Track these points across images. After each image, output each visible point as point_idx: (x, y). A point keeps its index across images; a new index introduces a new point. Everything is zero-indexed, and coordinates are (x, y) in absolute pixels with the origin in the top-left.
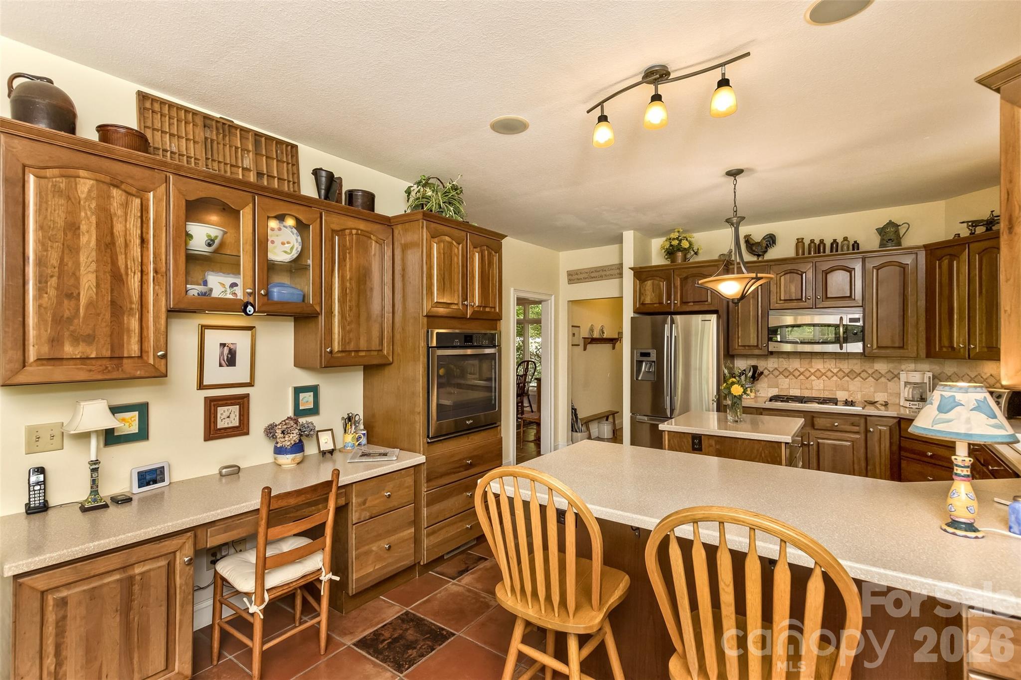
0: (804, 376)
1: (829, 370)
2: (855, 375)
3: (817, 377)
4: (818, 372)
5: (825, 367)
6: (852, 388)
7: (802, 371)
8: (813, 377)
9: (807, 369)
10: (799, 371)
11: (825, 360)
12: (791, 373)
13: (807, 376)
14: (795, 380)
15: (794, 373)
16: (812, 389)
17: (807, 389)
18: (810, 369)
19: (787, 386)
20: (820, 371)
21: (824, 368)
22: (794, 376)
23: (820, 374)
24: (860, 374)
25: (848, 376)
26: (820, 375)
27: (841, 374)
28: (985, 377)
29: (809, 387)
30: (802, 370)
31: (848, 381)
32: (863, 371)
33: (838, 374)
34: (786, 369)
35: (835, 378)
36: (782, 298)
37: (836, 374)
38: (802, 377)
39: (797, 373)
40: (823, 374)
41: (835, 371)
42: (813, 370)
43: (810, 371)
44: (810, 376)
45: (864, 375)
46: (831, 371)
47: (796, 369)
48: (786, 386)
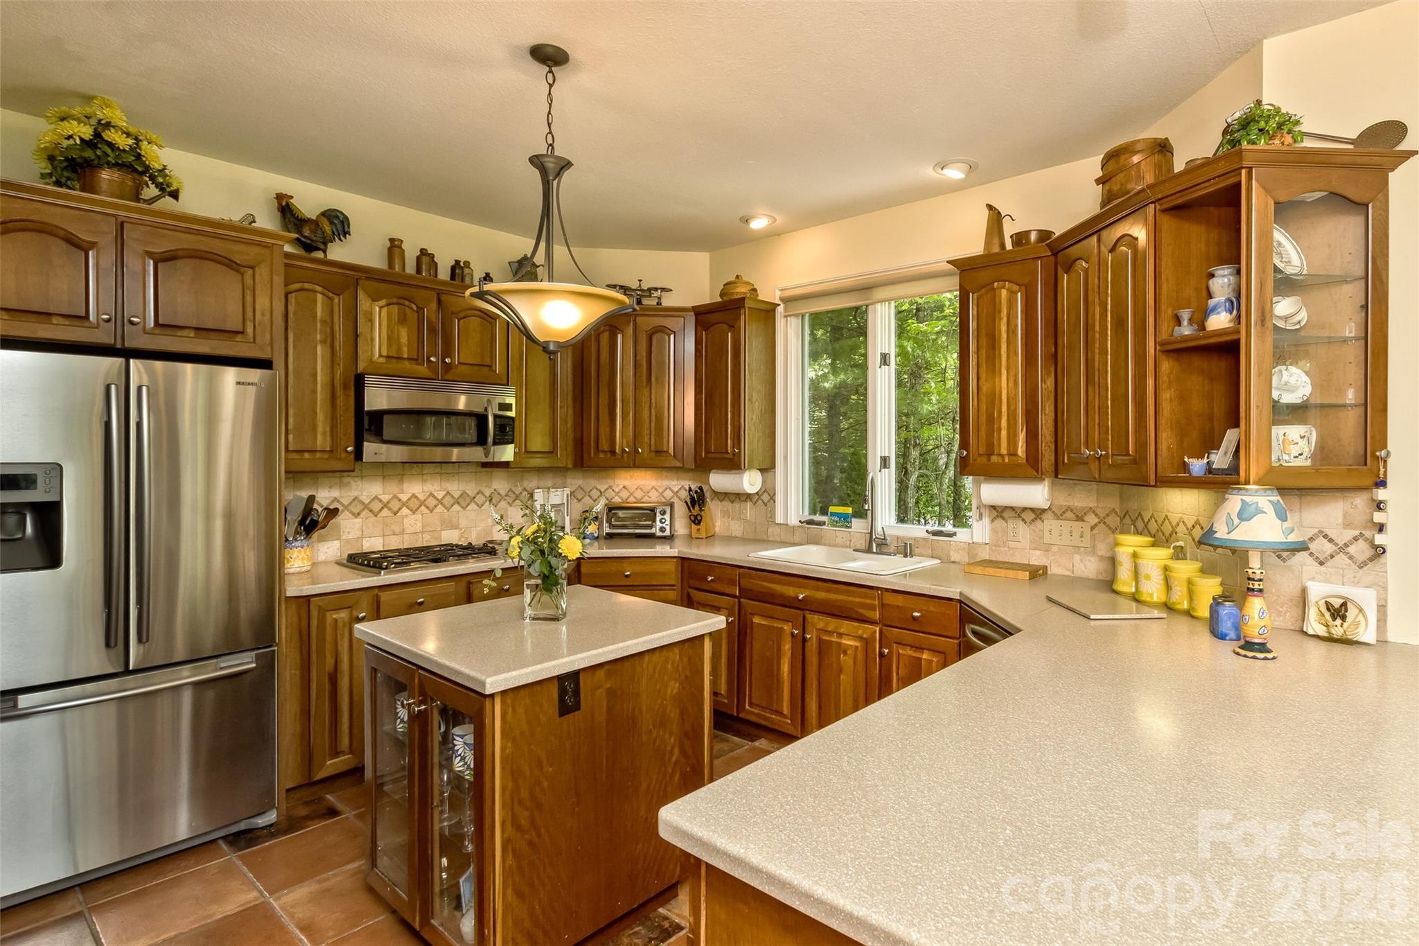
0: (390, 509)
1: (431, 495)
2: (468, 500)
3: (411, 510)
4: (413, 499)
5: (425, 489)
6: (463, 523)
7: (385, 501)
8: (405, 511)
9: (395, 497)
10: (381, 501)
11: (425, 477)
12: (366, 507)
13: (396, 509)
14: (373, 519)
15: (371, 506)
16: (403, 532)
17: (394, 534)
18: (401, 496)
19: (359, 534)
20: (416, 497)
21: (423, 492)
22: (371, 511)
23: (418, 503)
24: (474, 498)
25: (458, 503)
26: (415, 505)
27: (448, 501)
28: (617, 490)
29: (397, 530)
30: (385, 498)
31: (458, 512)
32: (478, 493)
33: (445, 501)
34: (356, 498)
35: (440, 509)
36: (385, 353)
37: (440, 502)
38: (385, 512)
39: (376, 506)
40: (422, 503)
41: (440, 495)
42: (404, 498)
43: (400, 500)
44: (400, 509)
45: (480, 499)
46: (434, 497)
47: (376, 498)
48: (355, 533)
